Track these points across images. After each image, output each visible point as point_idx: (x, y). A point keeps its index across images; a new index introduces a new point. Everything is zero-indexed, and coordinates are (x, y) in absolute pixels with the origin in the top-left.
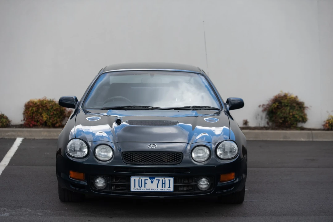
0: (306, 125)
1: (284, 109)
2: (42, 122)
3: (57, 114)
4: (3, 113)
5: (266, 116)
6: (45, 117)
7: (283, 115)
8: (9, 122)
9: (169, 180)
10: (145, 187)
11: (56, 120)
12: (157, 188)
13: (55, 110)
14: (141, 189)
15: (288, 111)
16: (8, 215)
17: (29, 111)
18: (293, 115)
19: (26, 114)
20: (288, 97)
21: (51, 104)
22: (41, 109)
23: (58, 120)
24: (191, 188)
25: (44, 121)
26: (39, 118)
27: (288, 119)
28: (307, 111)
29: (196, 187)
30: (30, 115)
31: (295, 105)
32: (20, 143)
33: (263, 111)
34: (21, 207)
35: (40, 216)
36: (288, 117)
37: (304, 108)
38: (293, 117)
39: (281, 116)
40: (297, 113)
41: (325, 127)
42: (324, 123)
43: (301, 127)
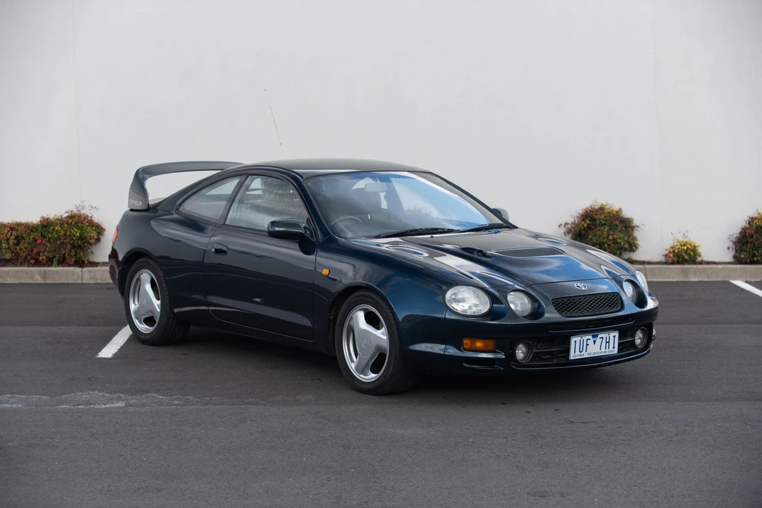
0: (636, 256)
1: (599, 230)
7: (597, 240)
15: (605, 233)
16: (124, 405)
18: (614, 239)
20: (606, 211)
27: (606, 246)
28: (636, 233)
31: (617, 223)
33: (565, 233)
34: (147, 392)
35: (175, 405)
36: (606, 243)
37: (633, 228)
38: (613, 243)
39: (595, 241)
40: (621, 236)
41: (668, 258)
42: (667, 252)
43: (629, 258)
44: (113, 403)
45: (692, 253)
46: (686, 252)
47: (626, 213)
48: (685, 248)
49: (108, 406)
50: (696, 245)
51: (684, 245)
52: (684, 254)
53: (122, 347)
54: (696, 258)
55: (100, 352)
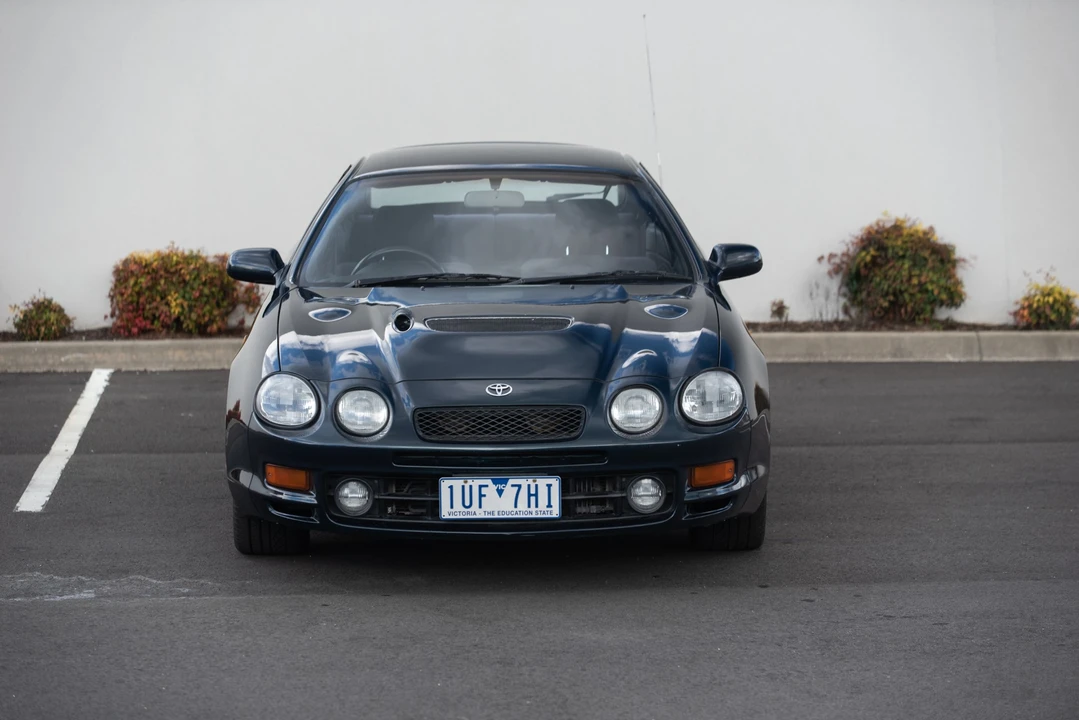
0: (961, 315)
1: (893, 267)
2: (167, 320)
3: (212, 293)
4: (48, 296)
5: (840, 288)
6: (177, 305)
7: (889, 286)
8: (68, 321)
9: (549, 486)
10: (480, 507)
11: (211, 312)
12: (515, 510)
13: (204, 284)
14: (468, 513)
15: (905, 273)
16: (93, 595)
17: (126, 288)
18: (921, 285)
19: (119, 297)
20: (905, 232)
21: (192, 267)
22: (162, 282)
23: (216, 312)
24: (612, 509)
25: (173, 317)
26: (157, 308)
27: (906, 296)
28: (961, 273)
29: (625, 505)
30: (130, 299)
31: (926, 254)
32: (105, 384)
33: (830, 273)
34: (127, 572)
35: (184, 595)
36: (906, 290)
37: (954, 263)
38: (920, 291)
39: (886, 287)
40: (935, 278)
41: (1018, 318)
42: (1017, 307)
43: (947, 320)
44: (72, 592)
45: (1063, 310)
46: (1052, 307)
47: (943, 236)
48: (1051, 299)
49: (65, 597)
50: (1071, 293)
51: (1049, 295)
52: (1048, 311)
53: (53, 493)
54: (1070, 319)
55: (17, 501)
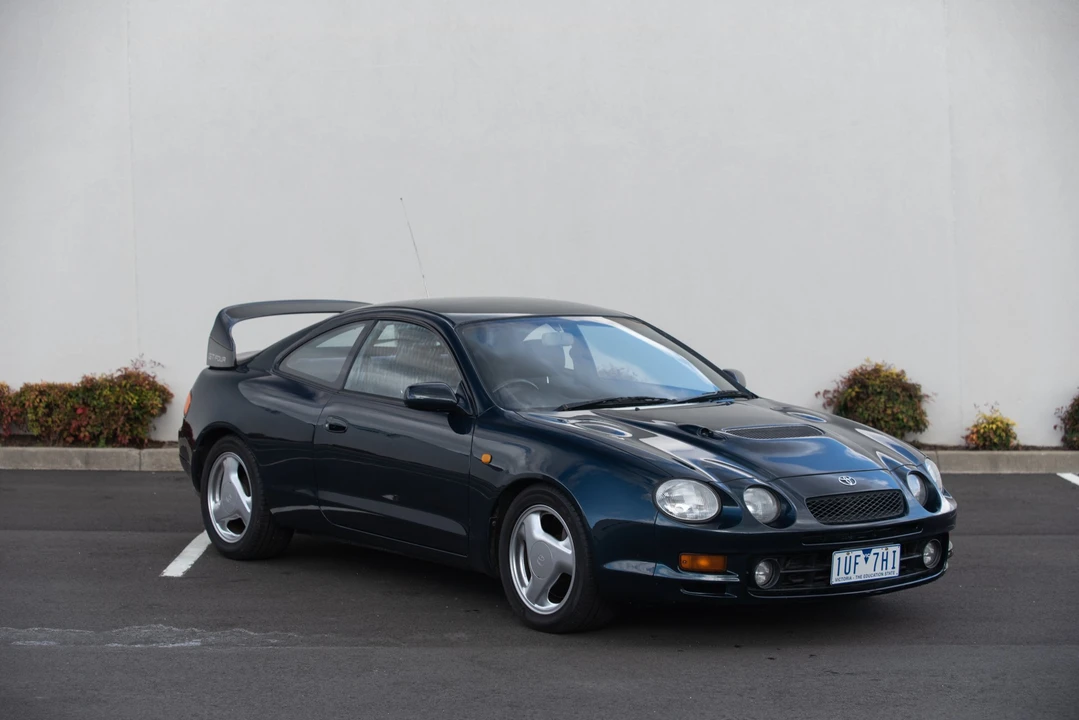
0: (925, 438)
1: (872, 401)
7: (869, 415)
15: (881, 406)
16: (199, 644)
18: (893, 414)
20: (882, 374)
27: (883, 423)
28: (925, 406)
31: (898, 391)
33: (824, 405)
34: (232, 625)
35: (272, 645)
36: (882, 418)
37: (920, 398)
38: (893, 420)
39: (866, 416)
40: (904, 410)
41: (969, 441)
42: (968, 433)
43: (914, 442)
44: (183, 641)
45: (1004, 434)
46: (995, 432)
47: (911, 378)
48: (994, 427)
49: (176, 645)
50: (1010, 423)
51: (993, 423)
52: (992, 436)
53: (196, 562)
54: (1009, 441)
55: (165, 568)
